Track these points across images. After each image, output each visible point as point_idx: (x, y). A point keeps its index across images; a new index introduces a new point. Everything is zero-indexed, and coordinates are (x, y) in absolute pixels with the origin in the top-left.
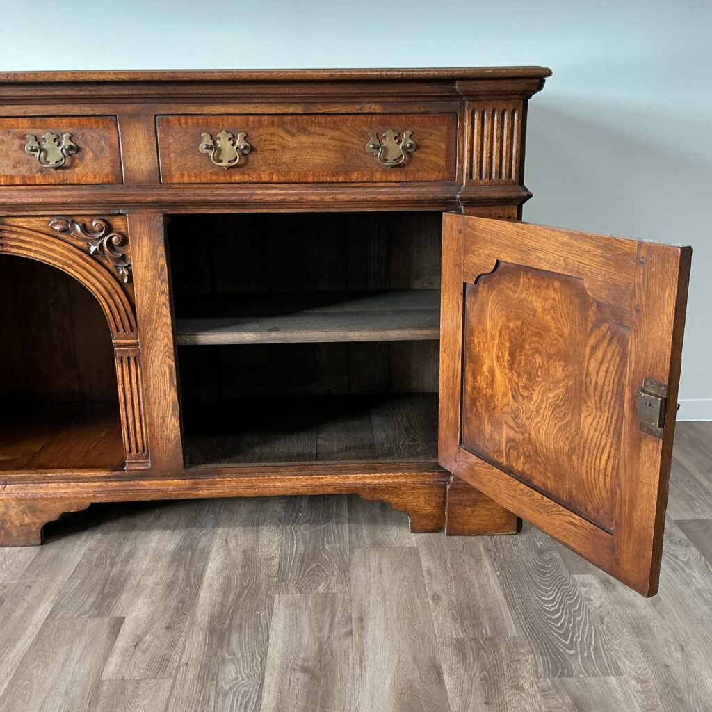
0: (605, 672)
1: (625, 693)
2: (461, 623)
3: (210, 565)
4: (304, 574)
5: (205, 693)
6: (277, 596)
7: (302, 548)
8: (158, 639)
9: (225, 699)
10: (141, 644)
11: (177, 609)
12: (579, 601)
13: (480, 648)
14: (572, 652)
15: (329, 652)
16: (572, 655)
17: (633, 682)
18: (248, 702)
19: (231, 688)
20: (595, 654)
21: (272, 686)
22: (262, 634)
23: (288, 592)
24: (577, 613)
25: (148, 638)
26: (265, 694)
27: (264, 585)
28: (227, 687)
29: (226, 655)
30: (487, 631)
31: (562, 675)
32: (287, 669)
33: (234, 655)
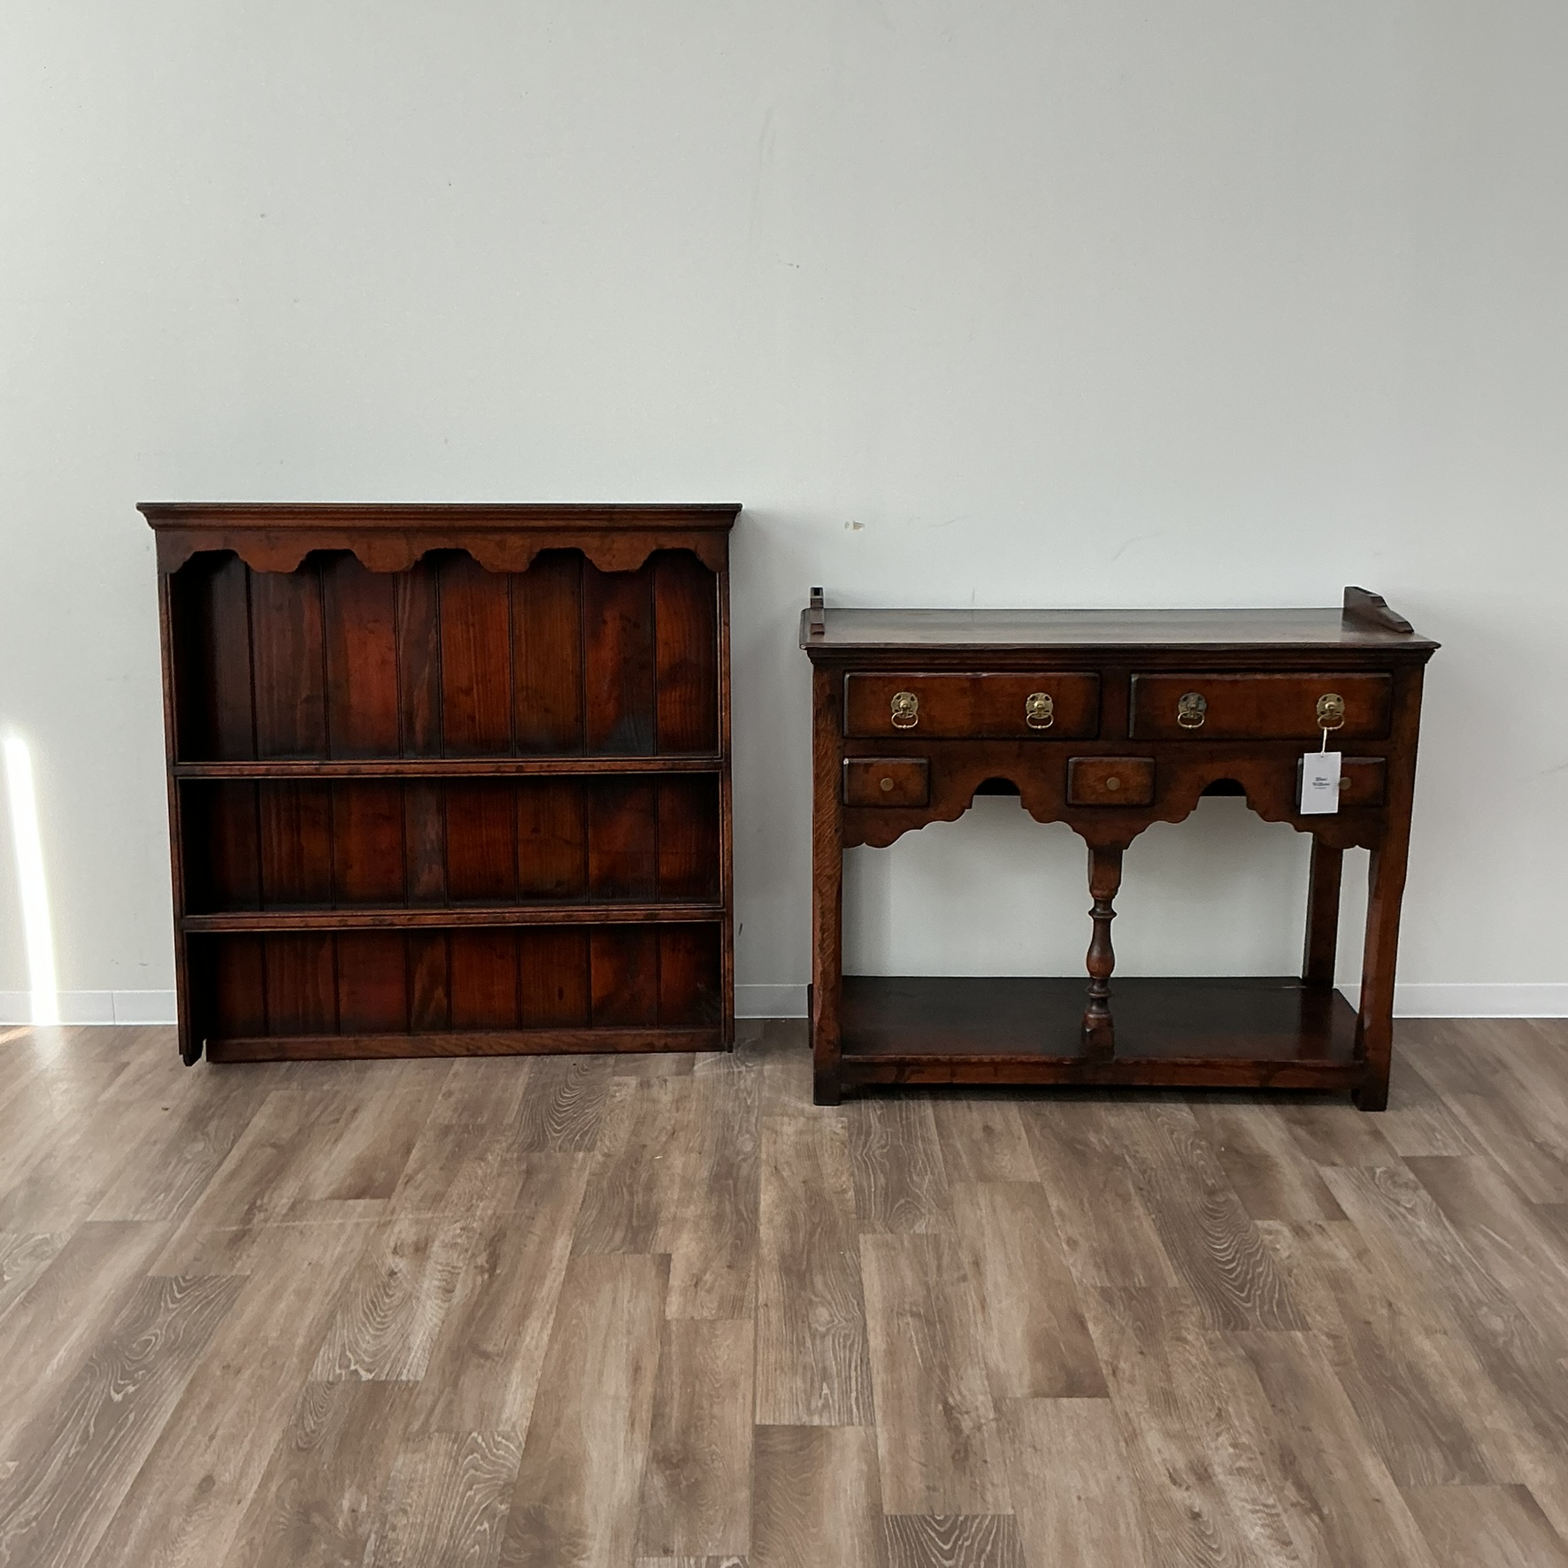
0: (1290, 1326)
1: (1312, 1348)
2: (1107, 1271)
3: (762, 1196)
4: (891, 1211)
5: (798, 1335)
6: (861, 1235)
7: (882, 1180)
8: (722, 1278)
9: (824, 1341)
10: (701, 1284)
11: (735, 1247)
12: (1261, 1250)
13: (1131, 1297)
14: (1249, 1305)
15: (941, 1297)
16: (1247, 1309)
17: (1324, 1338)
18: (852, 1344)
19: (828, 1330)
20: (1278, 1307)
21: (878, 1330)
22: (852, 1276)
23: (874, 1231)
24: (1259, 1263)
25: (708, 1277)
26: (871, 1337)
27: (841, 1222)
28: (823, 1329)
29: (813, 1297)
30: (1140, 1279)
31: (1235, 1328)
32: (893, 1313)
33: (823, 1297)
